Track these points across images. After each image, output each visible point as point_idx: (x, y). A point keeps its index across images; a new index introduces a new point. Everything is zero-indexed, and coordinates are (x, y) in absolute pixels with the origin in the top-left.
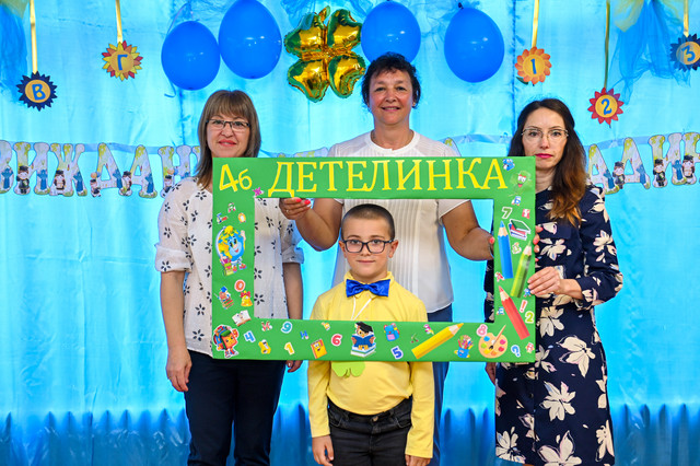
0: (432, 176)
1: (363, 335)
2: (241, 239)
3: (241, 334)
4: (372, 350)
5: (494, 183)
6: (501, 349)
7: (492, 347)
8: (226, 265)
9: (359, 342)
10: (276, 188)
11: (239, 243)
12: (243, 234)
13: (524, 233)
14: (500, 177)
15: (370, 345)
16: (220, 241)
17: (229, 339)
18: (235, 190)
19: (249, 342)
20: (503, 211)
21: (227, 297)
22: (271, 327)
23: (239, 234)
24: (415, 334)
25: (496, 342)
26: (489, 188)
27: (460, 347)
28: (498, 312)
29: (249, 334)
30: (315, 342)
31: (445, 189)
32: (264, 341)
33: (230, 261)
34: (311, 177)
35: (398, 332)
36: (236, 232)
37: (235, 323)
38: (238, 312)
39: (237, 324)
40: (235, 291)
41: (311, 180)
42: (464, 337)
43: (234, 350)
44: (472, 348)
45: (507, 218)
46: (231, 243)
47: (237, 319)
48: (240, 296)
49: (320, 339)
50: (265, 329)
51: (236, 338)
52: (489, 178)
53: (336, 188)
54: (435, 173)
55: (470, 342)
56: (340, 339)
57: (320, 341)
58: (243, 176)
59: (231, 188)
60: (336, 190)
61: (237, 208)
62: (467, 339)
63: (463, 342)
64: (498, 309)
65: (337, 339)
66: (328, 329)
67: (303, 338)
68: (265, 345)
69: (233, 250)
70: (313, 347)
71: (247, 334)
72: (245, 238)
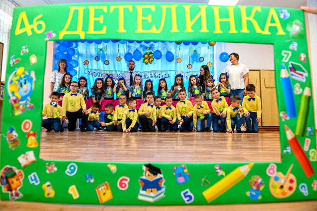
0: (217, 20)
1: (152, 178)
2: (30, 80)
3: (26, 176)
4: (161, 194)
5: (273, 30)
6: (291, 189)
7: (282, 187)
8: (16, 105)
9: (147, 185)
10: (68, 30)
11: (28, 84)
12: (33, 75)
13: (302, 75)
14: (278, 24)
15: (159, 188)
16: (12, 82)
17: (14, 180)
18: (30, 33)
19: (33, 184)
20: (283, 54)
21: (15, 138)
22: (55, 169)
23: (29, 75)
24: (206, 176)
25: (285, 181)
26: (269, 33)
27: (252, 188)
28: (285, 151)
29: (34, 175)
30: (101, 185)
31: (230, 32)
32: (48, 183)
33: (19, 101)
34: (101, 19)
35: (188, 174)
36: (27, 73)
37: (20, 164)
38: (24, 153)
39: (22, 165)
40: (22, 131)
41: (102, 22)
42: (255, 178)
43: (19, 192)
44: (263, 189)
45: (287, 61)
46: (21, 84)
47: (22, 160)
48: (26, 136)
49: (106, 182)
50: (49, 170)
51: (21, 180)
52: (268, 24)
53: (125, 29)
54: (220, 18)
55: (261, 183)
56: (126, 182)
57: (106, 184)
58: (37, 21)
59: (25, 33)
60: (125, 31)
61: (29, 50)
62: (258, 179)
63: (254, 183)
64: (285, 148)
65: (124, 182)
66: (115, 172)
67: (88, 181)
68: (49, 187)
69: (22, 90)
70: (98, 191)
71: (32, 175)
72: (34, 79)
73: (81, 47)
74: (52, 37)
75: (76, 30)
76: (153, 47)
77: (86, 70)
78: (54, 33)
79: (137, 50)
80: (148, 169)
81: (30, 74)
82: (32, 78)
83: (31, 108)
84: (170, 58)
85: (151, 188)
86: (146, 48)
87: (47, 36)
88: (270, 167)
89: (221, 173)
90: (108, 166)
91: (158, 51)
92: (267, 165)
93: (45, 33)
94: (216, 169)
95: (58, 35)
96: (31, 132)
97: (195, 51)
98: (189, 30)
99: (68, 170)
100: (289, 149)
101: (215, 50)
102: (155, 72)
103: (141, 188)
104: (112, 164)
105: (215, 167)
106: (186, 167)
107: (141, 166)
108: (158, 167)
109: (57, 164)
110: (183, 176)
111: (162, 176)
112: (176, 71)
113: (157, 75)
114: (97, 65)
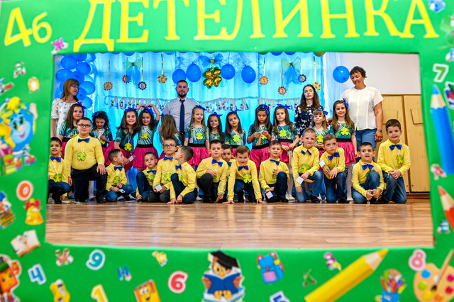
0: (326, 17)
1: (223, 274)
2: (30, 118)
3: (25, 270)
4: (239, 300)
5: (418, 30)
6: (449, 290)
7: (435, 288)
8: (7, 158)
9: (215, 285)
10: (87, 37)
11: (26, 124)
12: (33, 109)
14: (426, 21)
15: (235, 290)
17: (6, 276)
18: (27, 43)
19: (36, 282)
20: (435, 70)
21: (6, 209)
22: (71, 259)
23: (28, 110)
24: (310, 270)
25: (440, 278)
26: (412, 36)
27: (385, 289)
28: (439, 229)
29: (37, 269)
30: (142, 285)
31: (347, 36)
32: (59, 282)
33: (12, 151)
34: (139, 19)
35: (281, 267)
36: (24, 107)
37: (15, 252)
38: (21, 234)
39: (18, 253)
40: (17, 199)
41: (140, 24)
42: (390, 273)
43: (13, 296)
44: (404, 291)
45: (441, 81)
46: (15, 124)
47: (18, 245)
48: (24, 207)
49: (151, 281)
50: (61, 261)
51: (17, 276)
52: (410, 21)
53: (177, 35)
54: (331, 13)
55: (400, 281)
56: (183, 281)
57: (151, 284)
58: (39, 22)
59: (21, 42)
60: (178, 38)
61: (27, 70)
62: (395, 275)
63: (388, 281)
64: (440, 223)
65: (179, 280)
66: (164, 264)
67: (121, 279)
68: (60, 288)
69: (17, 133)
70: (138, 294)
71: (34, 269)
72: (36, 116)
73: (100, 60)
74: (63, 48)
75: (100, 37)
76: (221, 58)
77: (108, 98)
78: (65, 41)
79: (193, 64)
80: (217, 259)
81: (28, 108)
82: (32, 115)
83: (32, 161)
84: (248, 76)
85: (223, 290)
86: (209, 61)
87: (55, 47)
88: (414, 255)
89: (335, 265)
90: (154, 254)
91: (228, 65)
92: (410, 252)
93: (52, 42)
94: (326, 260)
95: (71, 45)
96: (32, 201)
97: (291, 64)
98: (280, 33)
99: (90, 260)
100: (446, 226)
101: (325, 63)
102: (224, 100)
103: (206, 290)
104: (159, 251)
105: (324, 256)
106: (278, 256)
107: (205, 255)
108: (233, 256)
109: (73, 251)
110: (273, 271)
111: (239, 270)
112: (259, 98)
113: (227, 105)
114: (127, 89)
